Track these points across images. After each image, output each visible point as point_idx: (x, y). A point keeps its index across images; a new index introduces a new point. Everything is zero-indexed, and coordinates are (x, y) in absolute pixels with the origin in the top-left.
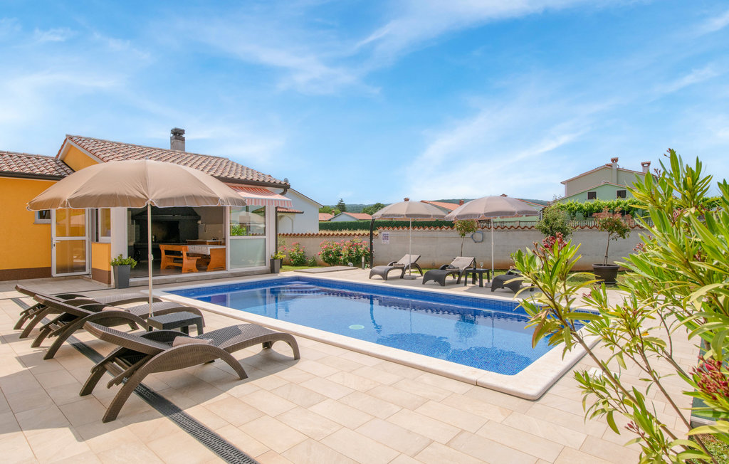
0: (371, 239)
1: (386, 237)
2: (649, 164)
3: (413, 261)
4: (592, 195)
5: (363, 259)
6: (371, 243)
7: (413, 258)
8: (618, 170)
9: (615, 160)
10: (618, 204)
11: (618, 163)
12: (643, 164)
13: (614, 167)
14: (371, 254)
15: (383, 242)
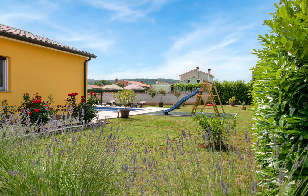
0: (101, 96)
1: (106, 95)
2: (210, 70)
3: (114, 102)
4: (189, 81)
5: (99, 102)
6: (101, 97)
7: (114, 101)
8: (199, 72)
9: (198, 68)
10: (196, 85)
11: (199, 69)
12: (208, 70)
13: (197, 71)
14: (101, 100)
15: (105, 97)
